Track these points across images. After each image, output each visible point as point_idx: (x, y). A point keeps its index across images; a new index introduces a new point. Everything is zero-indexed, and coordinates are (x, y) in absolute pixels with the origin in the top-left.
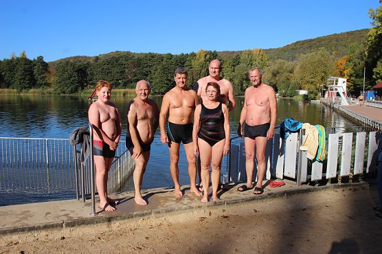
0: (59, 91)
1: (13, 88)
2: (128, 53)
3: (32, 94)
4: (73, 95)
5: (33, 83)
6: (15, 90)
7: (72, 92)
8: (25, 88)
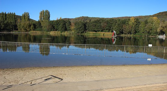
0: (76, 32)
1: (58, 31)
2: (103, 18)
3: (66, 33)
4: (82, 34)
5: (66, 30)
6: (59, 32)
7: (82, 33)
8: (63, 31)
